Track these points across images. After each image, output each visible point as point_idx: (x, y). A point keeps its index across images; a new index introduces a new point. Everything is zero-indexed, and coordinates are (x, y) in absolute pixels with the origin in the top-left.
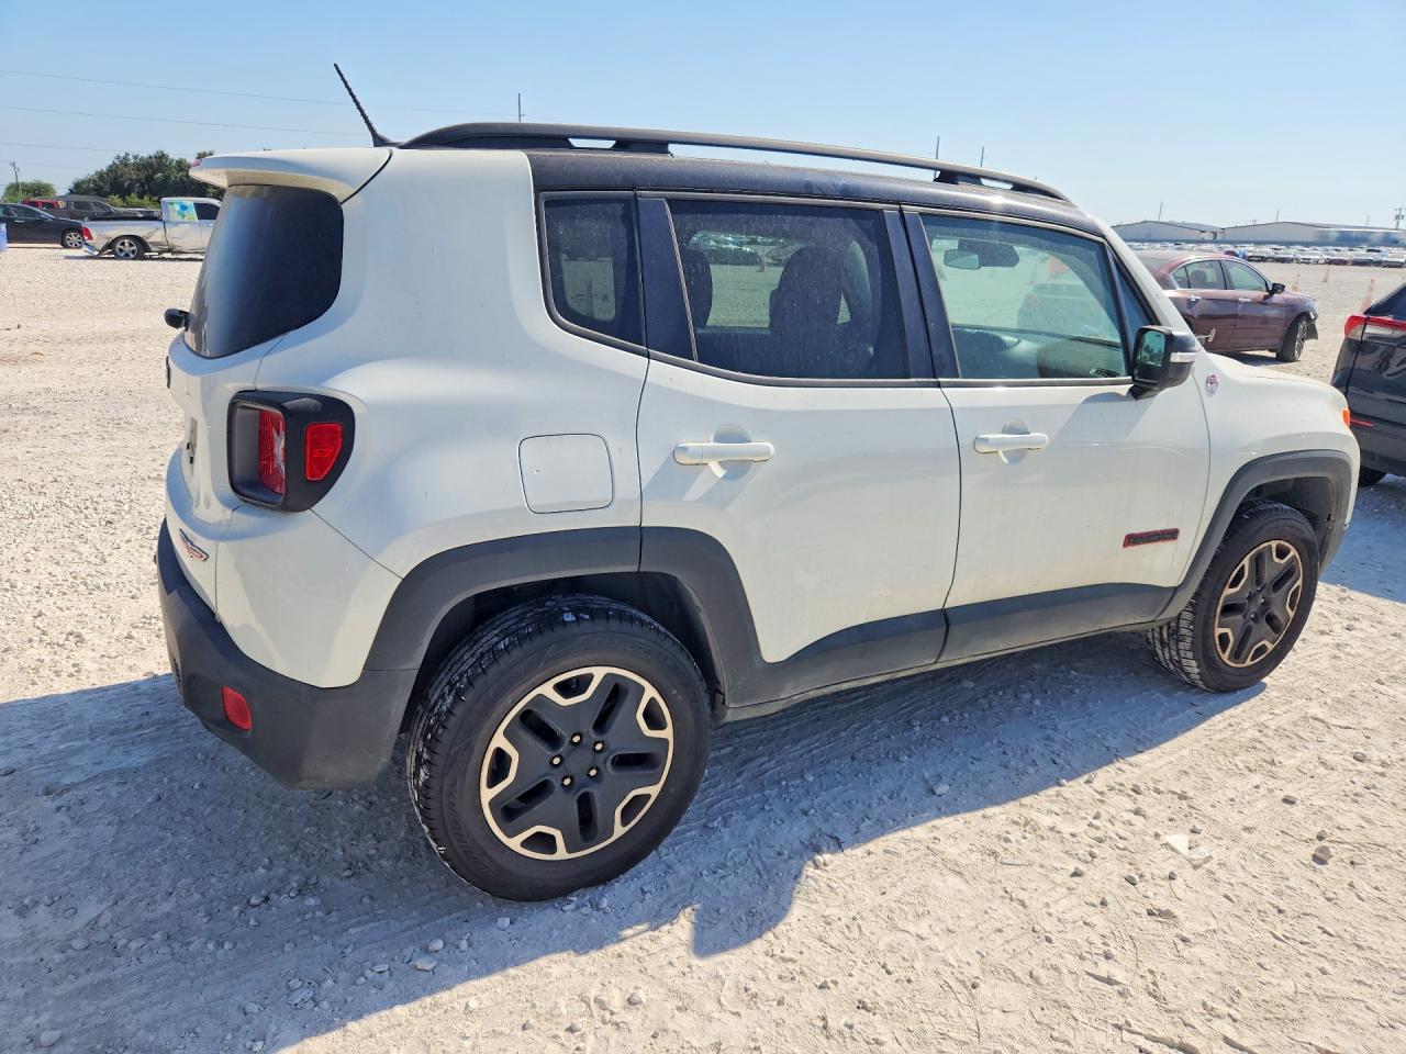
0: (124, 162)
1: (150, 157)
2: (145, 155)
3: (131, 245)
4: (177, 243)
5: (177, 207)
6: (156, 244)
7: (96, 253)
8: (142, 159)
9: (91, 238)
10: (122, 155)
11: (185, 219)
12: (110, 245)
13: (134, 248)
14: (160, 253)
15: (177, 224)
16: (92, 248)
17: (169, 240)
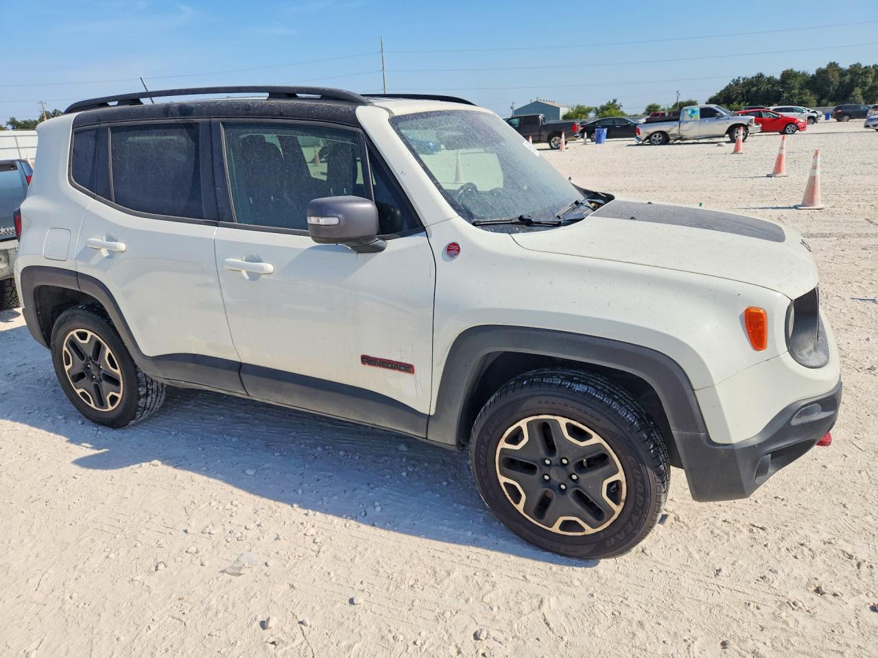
0: (736, 83)
1: (753, 78)
2: (750, 77)
3: (659, 136)
4: (684, 133)
5: (689, 112)
6: (672, 135)
7: (641, 142)
8: (748, 79)
9: (639, 134)
10: (736, 78)
11: (693, 119)
12: (648, 138)
13: (661, 138)
14: (675, 140)
15: (687, 122)
16: (639, 139)
17: (681, 132)
